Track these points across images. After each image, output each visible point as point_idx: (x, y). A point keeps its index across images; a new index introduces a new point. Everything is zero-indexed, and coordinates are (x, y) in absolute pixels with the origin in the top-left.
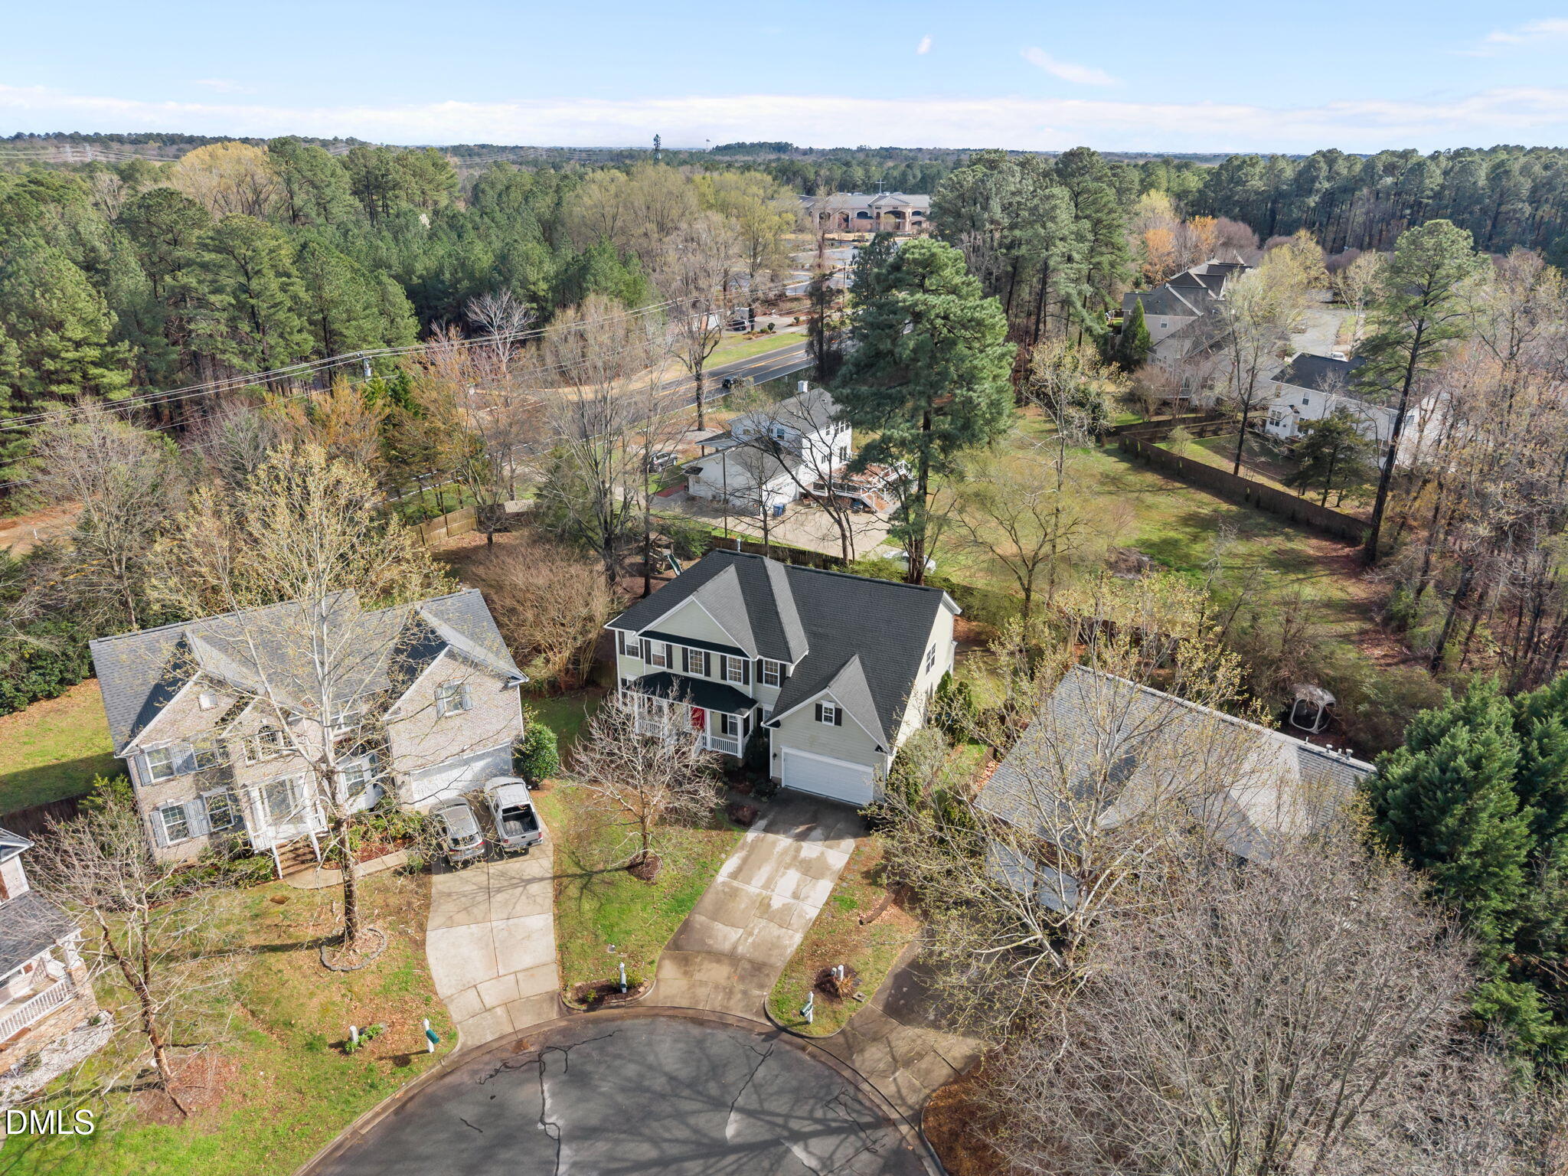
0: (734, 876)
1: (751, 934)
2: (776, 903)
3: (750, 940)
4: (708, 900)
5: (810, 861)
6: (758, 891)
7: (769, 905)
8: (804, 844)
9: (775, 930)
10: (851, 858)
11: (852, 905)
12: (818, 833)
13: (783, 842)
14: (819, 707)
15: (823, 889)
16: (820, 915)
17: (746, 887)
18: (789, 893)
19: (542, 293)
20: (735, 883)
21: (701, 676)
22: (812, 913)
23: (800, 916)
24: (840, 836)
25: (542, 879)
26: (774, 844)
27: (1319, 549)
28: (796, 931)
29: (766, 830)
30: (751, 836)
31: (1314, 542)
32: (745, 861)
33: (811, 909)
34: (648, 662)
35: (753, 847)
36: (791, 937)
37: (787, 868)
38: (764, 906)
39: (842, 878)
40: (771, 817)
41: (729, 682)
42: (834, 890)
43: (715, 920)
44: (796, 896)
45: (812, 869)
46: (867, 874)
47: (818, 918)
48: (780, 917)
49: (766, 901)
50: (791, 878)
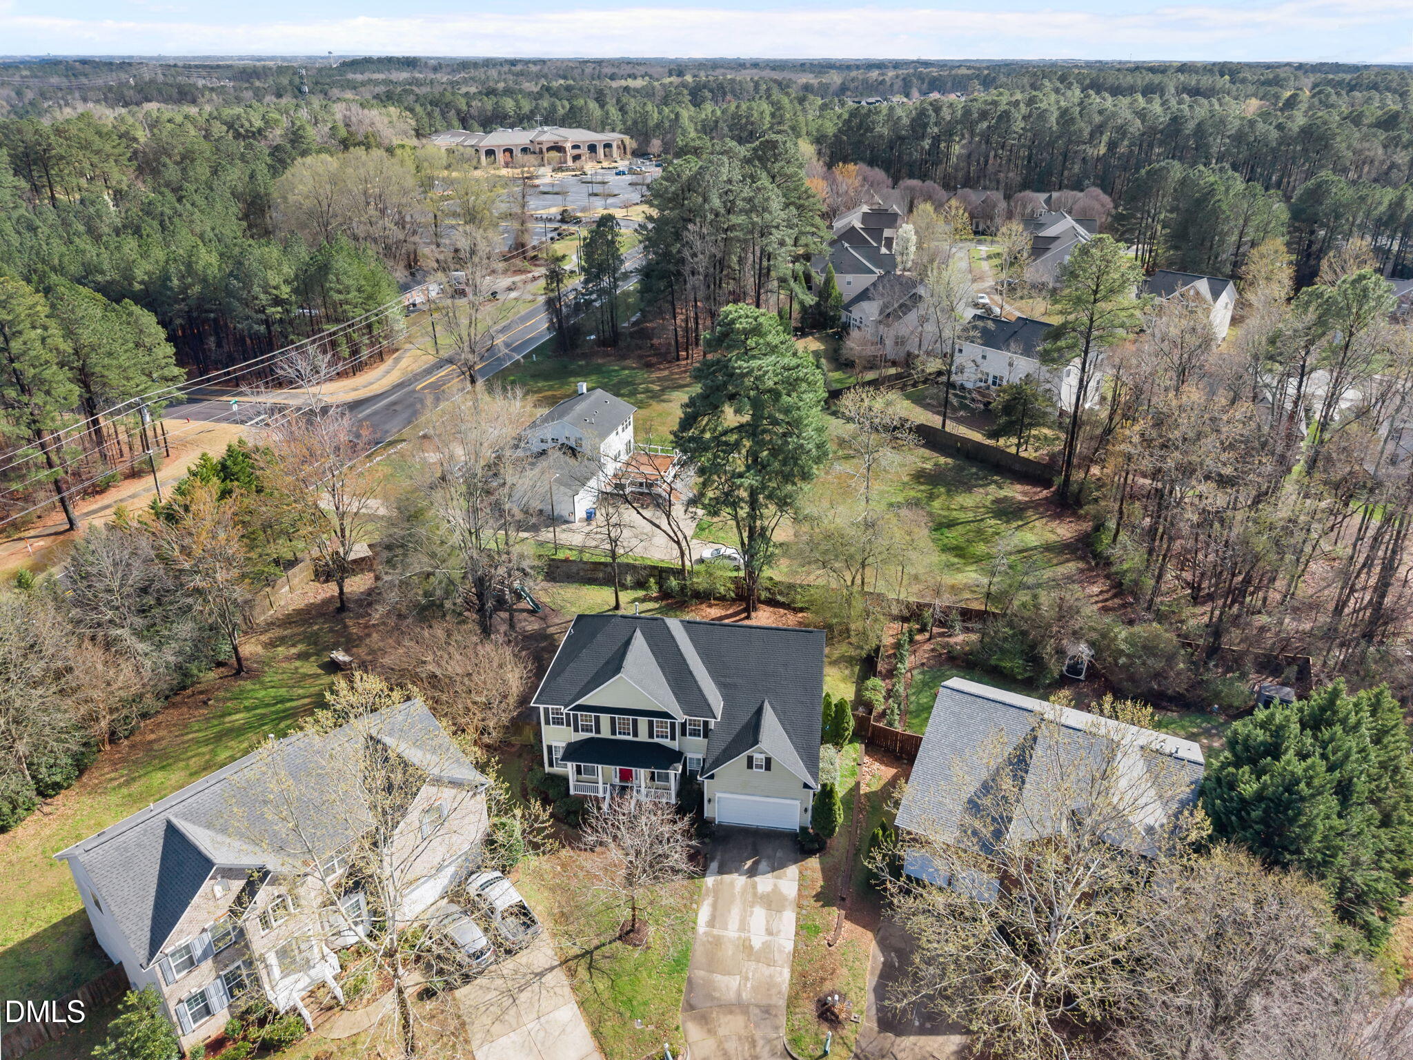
0: (711, 923)
1: (747, 979)
2: (757, 943)
3: (749, 985)
4: (699, 952)
5: (768, 895)
6: (736, 935)
7: (751, 946)
8: (757, 879)
9: (767, 971)
10: (800, 885)
11: (817, 930)
12: (763, 865)
13: (737, 881)
14: (750, 760)
15: (789, 920)
16: (796, 946)
17: (725, 933)
18: (763, 931)
19: (286, 296)
20: (715, 932)
21: (630, 738)
22: (789, 946)
23: (780, 951)
24: (782, 866)
25: (552, 969)
26: (732, 884)
27: (1025, 494)
28: (782, 967)
29: (721, 871)
30: (710, 881)
31: (1018, 487)
32: (714, 906)
33: (786, 942)
34: (576, 730)
35: (716, 891)
36: (781, 974)
37: (752, 907)
38: (747, 947)
39: (800, 907)
40: (719, 857)
41: (656, 740)
42: (798, 920)
43: (713, 972)
44: (769, 932)
45: (772, 903)
46: (818, 897)
47: (796, 950)
48: (765, 956)
49: (747, 943)
50: (759, 915)
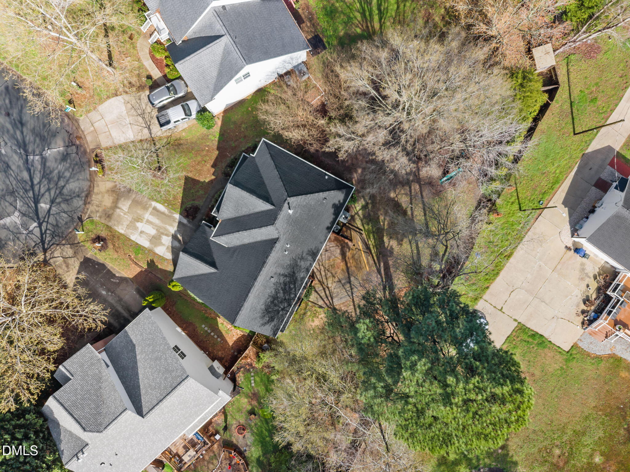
0: (155, 209)
1: (125, 214)
2: (139, 225)
3: (122, 214)
5: (160, 239)
6: (146, 217)
7: (138, 221)
8: (170, 238)
9: (126, 223)
10: (160, 256)
11: (136, 253)
12: (177, 244)
13: (173, 229)
15: (145, 243)
17: (149, 213)
18: (143, 230)
20: (150, 209)
22: (133, 238)
23: (132, 233)
24: (174, 253)
25: (151, 133)
26: (172, 225)
28: (125, 231)
29: (180, 223)
30: (177, 216)
32: (163, 213)
33: (136, 238)
35: (170, 217)
36: (122, 229)
37: (157, 230)
38: (139, 219)
39: (149, 251)
40: (189, 225)
42: (144, 247)
43: (132, 201)
44: (142, 232)
45: (156, 240)
46: (152, 261)
47: (130, 240)
48: (132, 226)
49: (140, 220)
50: (152, 232)
